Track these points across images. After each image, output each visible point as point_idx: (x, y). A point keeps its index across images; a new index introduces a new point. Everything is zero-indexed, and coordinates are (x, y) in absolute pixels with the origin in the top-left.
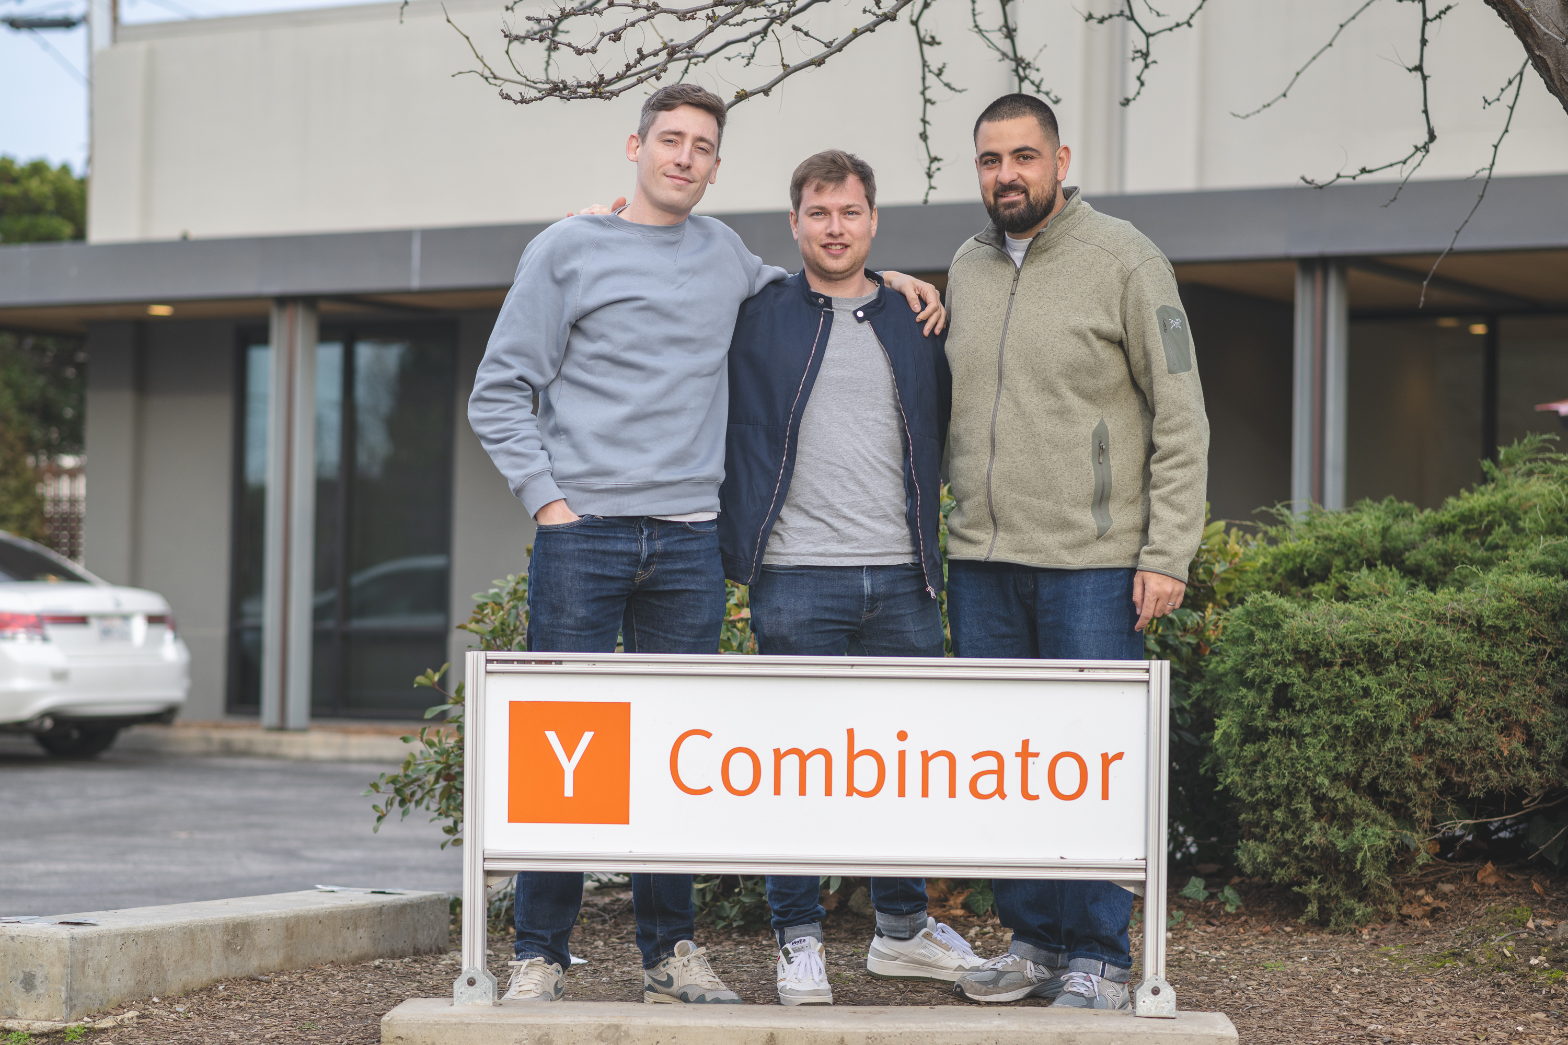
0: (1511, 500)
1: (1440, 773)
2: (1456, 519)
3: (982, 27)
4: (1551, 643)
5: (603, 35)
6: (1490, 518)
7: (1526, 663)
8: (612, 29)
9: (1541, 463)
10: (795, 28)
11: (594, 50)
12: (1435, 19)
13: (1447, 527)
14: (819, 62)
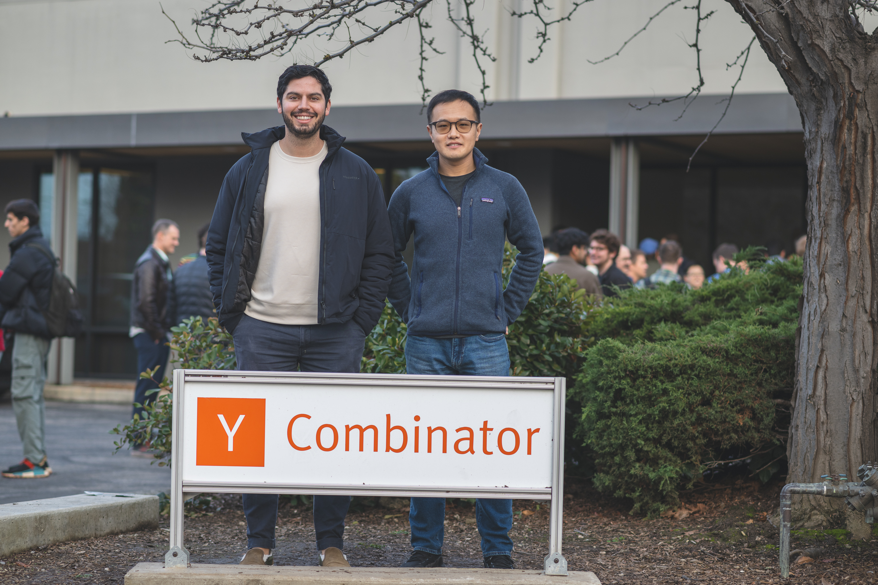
0: (740, 283)
1: (705, 435)
2: (711, 293)
3: (454, 17)
4: (766, 363)
5: (251, 24)
6: (729, 293)
7: (752, 374)
8: (256, 21)
9: (758, 262)
10: (357, 21)
11: (246, 33)
12: (704, 18)
13: (705, 298)
14: (370, 40)
